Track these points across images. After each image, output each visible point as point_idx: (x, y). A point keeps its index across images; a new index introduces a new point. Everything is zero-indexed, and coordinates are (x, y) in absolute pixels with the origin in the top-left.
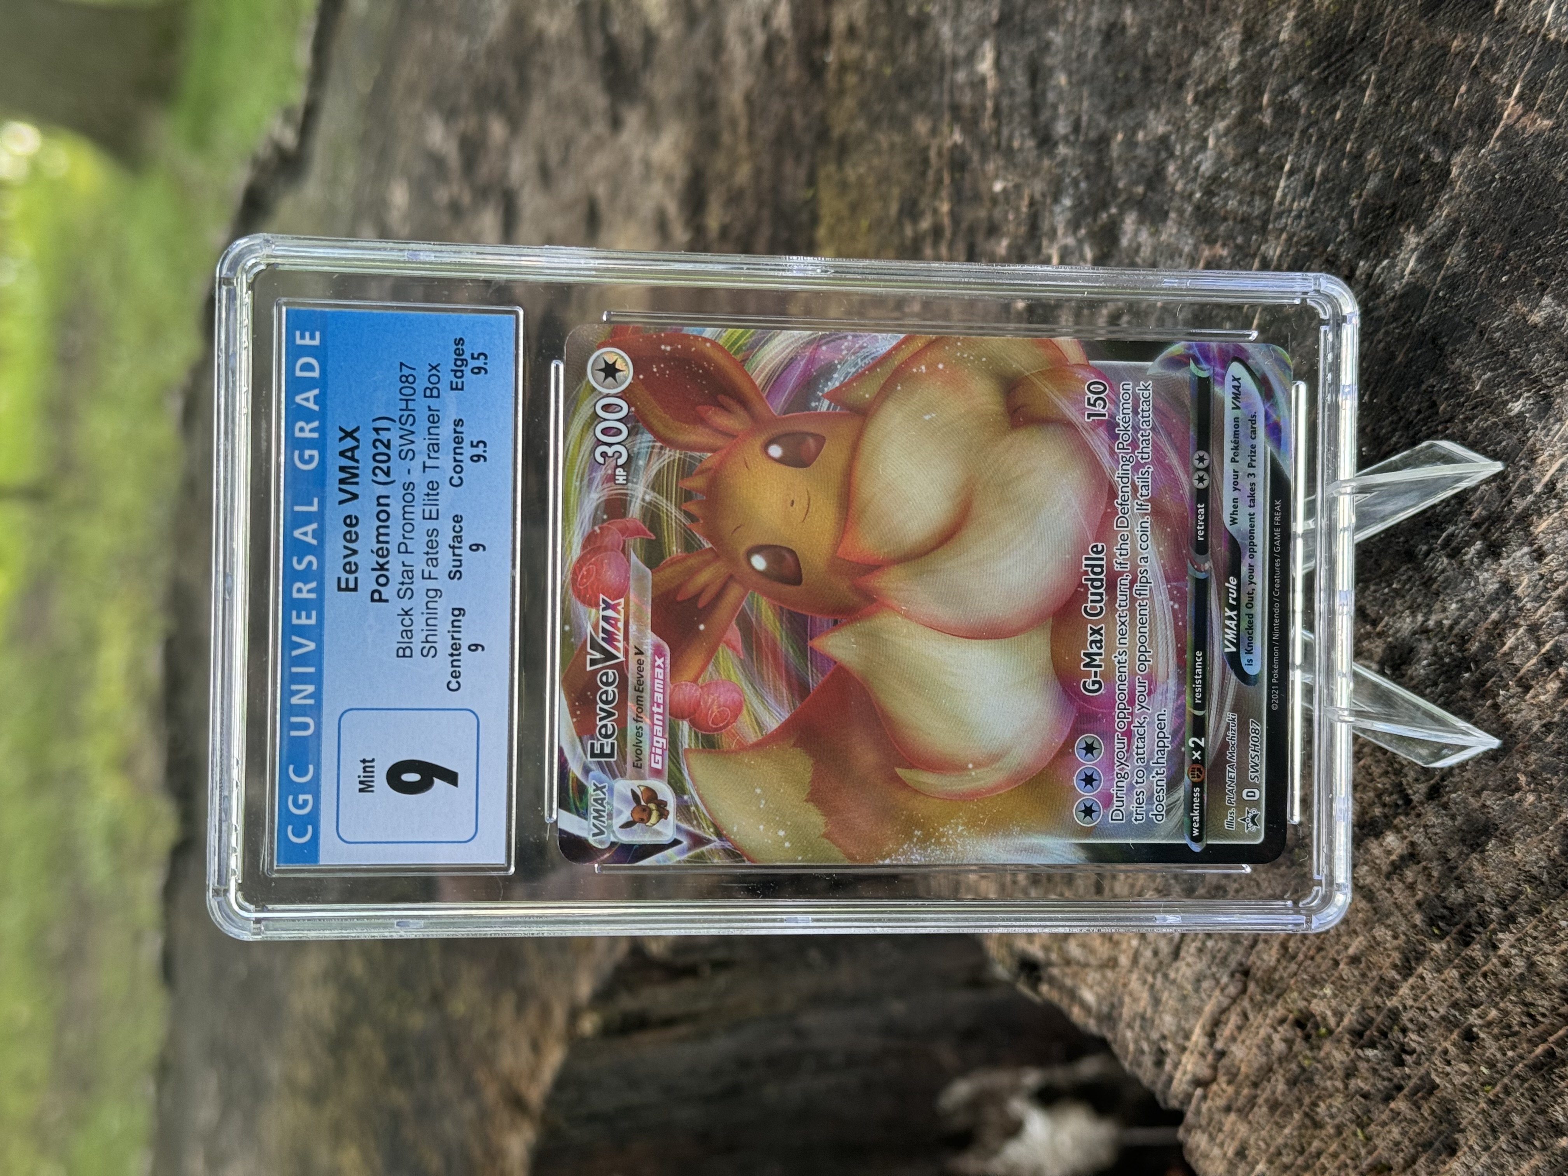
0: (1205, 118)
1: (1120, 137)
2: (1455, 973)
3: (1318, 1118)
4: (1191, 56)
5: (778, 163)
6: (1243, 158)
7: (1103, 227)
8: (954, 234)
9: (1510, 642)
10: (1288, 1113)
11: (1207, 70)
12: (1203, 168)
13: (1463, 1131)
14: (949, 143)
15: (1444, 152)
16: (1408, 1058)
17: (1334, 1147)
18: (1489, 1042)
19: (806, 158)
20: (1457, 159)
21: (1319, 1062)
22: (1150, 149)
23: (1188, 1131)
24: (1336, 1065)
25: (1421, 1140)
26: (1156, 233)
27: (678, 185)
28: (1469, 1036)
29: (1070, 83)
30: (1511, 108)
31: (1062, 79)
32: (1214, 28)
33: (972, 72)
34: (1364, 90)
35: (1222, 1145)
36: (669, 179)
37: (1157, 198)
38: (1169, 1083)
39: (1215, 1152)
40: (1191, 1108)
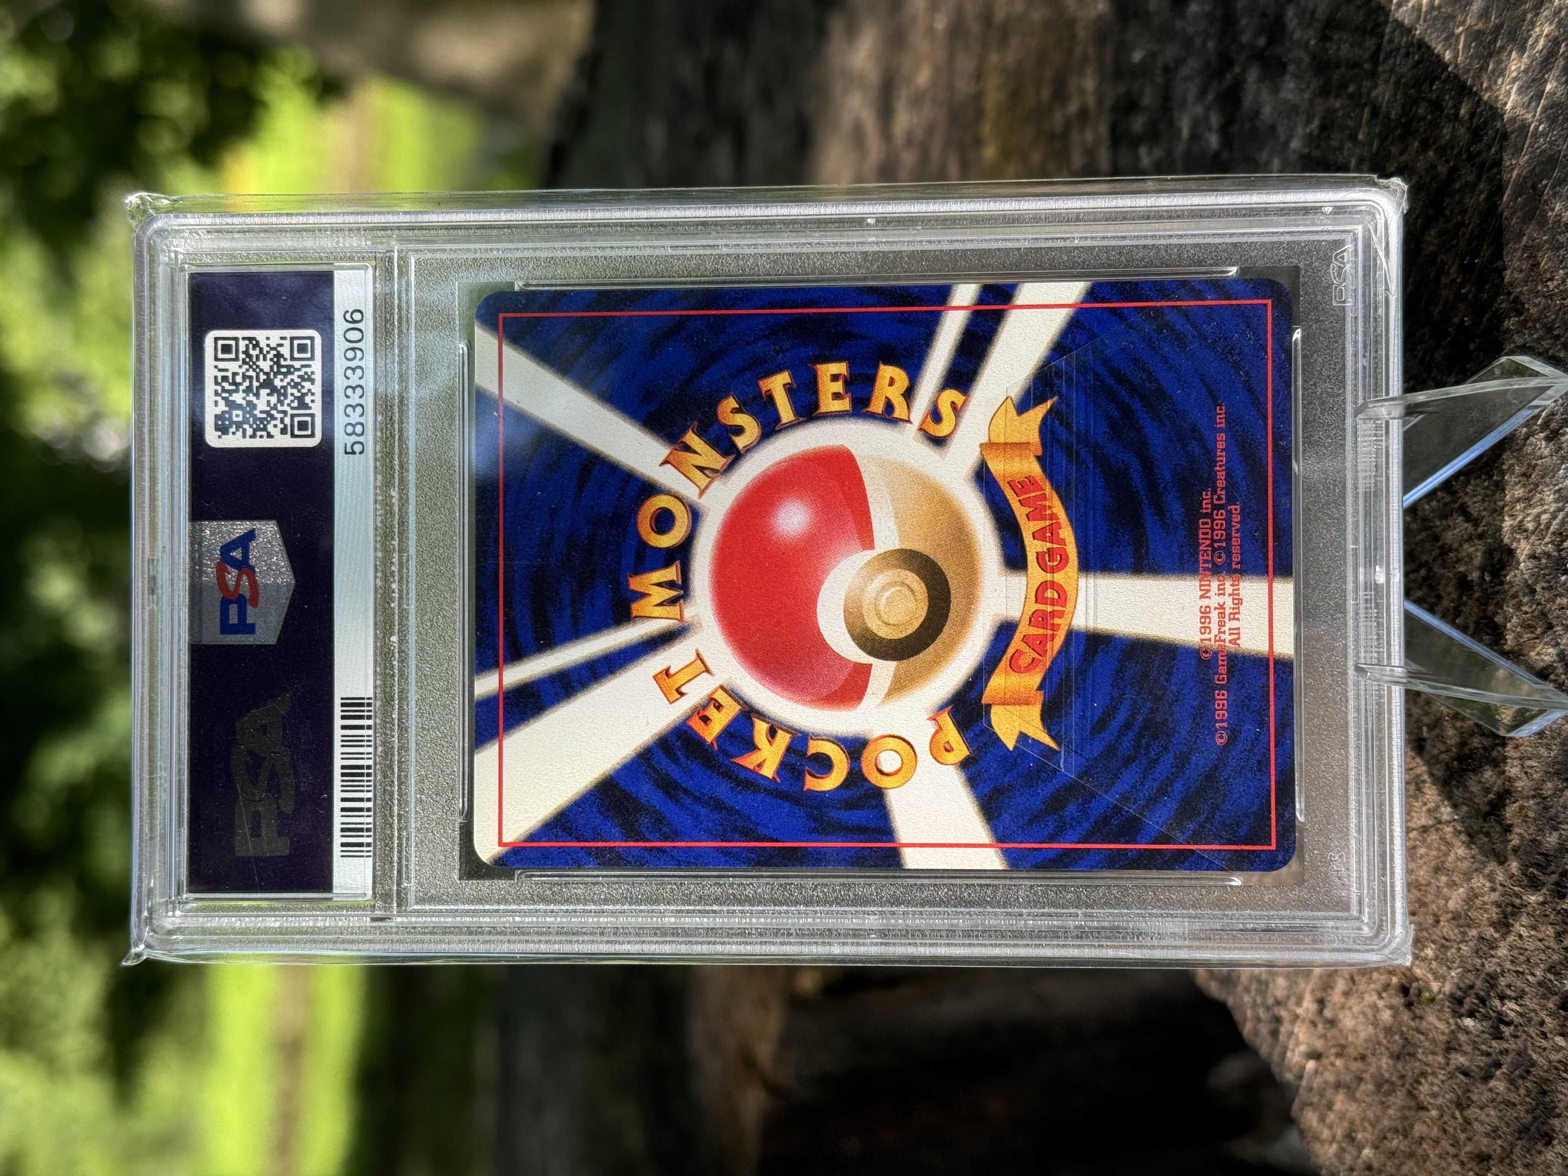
3: (1420, 1098)
5: (952, 58)
7: (1228, 89)
8: (1100, 113)
10: (1391, 1092)
13: (1558, 1115)
14: (1094, 14)
16: (1507, 1031)
19: (976, 48)
21: (1422, 1033)
23: (1301, 1111)
25: (1516, 1126)
35: (1331, 1127)
38: (1284, 1054)
39: (1326, 1134)
40: (1304, 1083)
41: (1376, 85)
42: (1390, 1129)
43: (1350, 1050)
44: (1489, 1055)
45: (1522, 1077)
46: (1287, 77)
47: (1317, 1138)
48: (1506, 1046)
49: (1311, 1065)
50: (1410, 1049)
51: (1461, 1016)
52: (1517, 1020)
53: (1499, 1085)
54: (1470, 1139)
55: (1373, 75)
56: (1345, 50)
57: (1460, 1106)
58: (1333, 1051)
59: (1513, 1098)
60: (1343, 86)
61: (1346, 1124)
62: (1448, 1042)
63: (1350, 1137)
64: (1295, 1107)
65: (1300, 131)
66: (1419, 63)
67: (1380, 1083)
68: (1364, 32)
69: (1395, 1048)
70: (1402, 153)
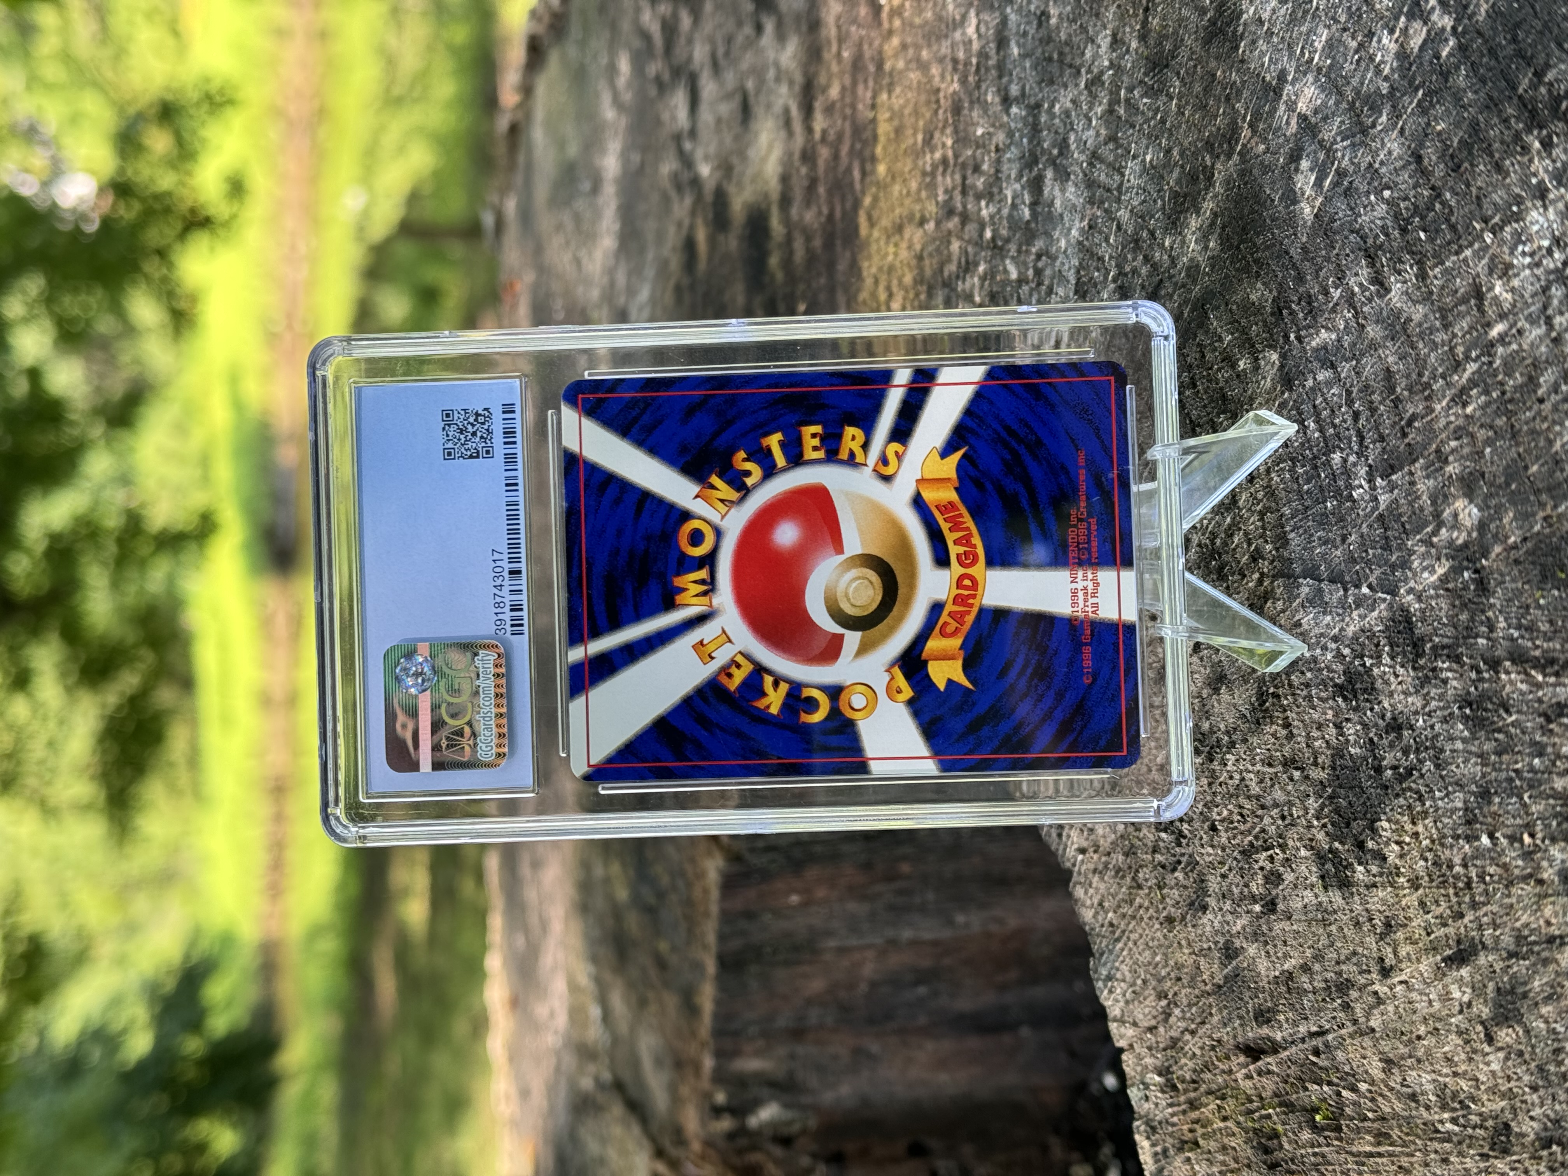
0: (1090, 102)
1: (1046, 105)
2: (1206, 782)
3: (1140, 881)
4: (1085, 48)
5: (854, 83)
6: (1110, 139)
7: (1035, 178)
8: (955, 165)
9: (1236, 541)
10: (1123, 877)
11: (1093, 63)
12: (1089, 143)
13: (1210, 896)
14: (951, 90)
15: (1211, 158)
16: (1184, 841)
17: (1146, 904)
18: (1223, 834)
19: (871, 83)
20: (1218, 166)
21: (1140, 840)
22: (1062, 120)
23: (1074, 886)
24: (1150, 844)
25: (1188, 901)
26: (1063, 191)
27: (797, 88)
28: (1213, 828)
29: (1019, 54)
30: (1246, 133)
31: (1015, 51)
32: (1097, 28)
33: (964, 34)
34: (1172, 99)
35: (1091, 898)
36: (791, 83)
37: (1064, 162)
38: (1065, 849)
39: (1088, 902)
40: (1076, 869)
41: (1119, 209)
42: (1123, 900)
43: (1101, 849)
44: (1175, 856)
45: (1192, 871)
46: (1070, 183)
47: (1083, 905)
48: (1183, 851)
49: (1080, 857)
50: (1134, 850)
51: (1161, 831)
52: (1189, 835)
53: (1179, 875)
54: (1164, 908)
55: (1119, 201)
56: (1103, 177)
57: (1160, 888)
58: (1092, 849)
59: (1186, 883)
60: (1103, 202)
61: (1099, 897)
62: (1154, 847)
63: (1100, 904)
64: (1071, 884)
65: (1077, 224)
66: (1144, 201)
67: (1118, 870)
68: (1114, 168)
69: (1126, 849)
70: (1134, 260)
